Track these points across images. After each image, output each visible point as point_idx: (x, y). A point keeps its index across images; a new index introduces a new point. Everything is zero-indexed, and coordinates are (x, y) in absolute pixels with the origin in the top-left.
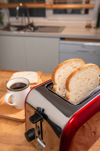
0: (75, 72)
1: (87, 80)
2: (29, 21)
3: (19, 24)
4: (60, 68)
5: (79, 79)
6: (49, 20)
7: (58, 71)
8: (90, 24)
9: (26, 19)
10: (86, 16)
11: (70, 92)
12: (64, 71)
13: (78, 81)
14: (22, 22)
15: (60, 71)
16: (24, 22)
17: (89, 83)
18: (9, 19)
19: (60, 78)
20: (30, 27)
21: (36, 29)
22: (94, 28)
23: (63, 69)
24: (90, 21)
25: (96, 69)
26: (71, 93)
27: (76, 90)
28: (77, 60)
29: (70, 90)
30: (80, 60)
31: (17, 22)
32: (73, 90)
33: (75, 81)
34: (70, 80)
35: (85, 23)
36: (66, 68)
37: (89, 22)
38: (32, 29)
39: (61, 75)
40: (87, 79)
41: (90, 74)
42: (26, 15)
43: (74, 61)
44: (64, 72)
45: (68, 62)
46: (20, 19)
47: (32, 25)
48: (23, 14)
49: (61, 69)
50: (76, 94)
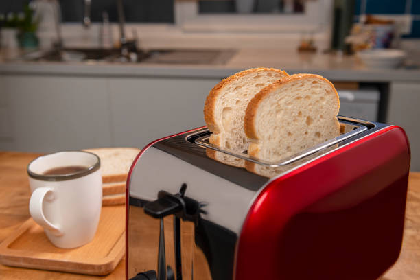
0: (270, 87)
1: (303, 120)
2: (122, 34)
3: (92, 44)
4: (227, 86)
5: (282, 112)
6: (186, 31)
7: (221, 92)
8: (311, 42)
9: (115, 29)
10: (298, 18)
11: (259, 141)
12: (238, 97)
13: (279, 116)
14: (101, 39)
15: (227, 93)
16: (106, 37)
17: (311, 129)
18: (58, 30)
19: (228, 115)
20: (125, 52)
21: (144, 56)
22: (325, 52)
23: (236, 91)
24: (312, 32)
25: (328, 92)
26: (261, 145)
27: (275, 141)
28: (272, 71)
29: (258, 135)
30: (282, 74)
31: (85, 38)
32: (266, 137)
33: (270, 113)
34: (255, 106)
35: (295, 39)
36: (243, 88)
37: (307, 37)
38: (133, 56)
39: (229, 105)
40: (305, 116)
41: (310, 104)
42: (114, 19)
43: (265, 74)
44: (238, 99)
45: (249, 73)
46: (95, 29)
47: (131, 46)
48: (105, 16)
49: (229, 89)
50: (275, 153)
